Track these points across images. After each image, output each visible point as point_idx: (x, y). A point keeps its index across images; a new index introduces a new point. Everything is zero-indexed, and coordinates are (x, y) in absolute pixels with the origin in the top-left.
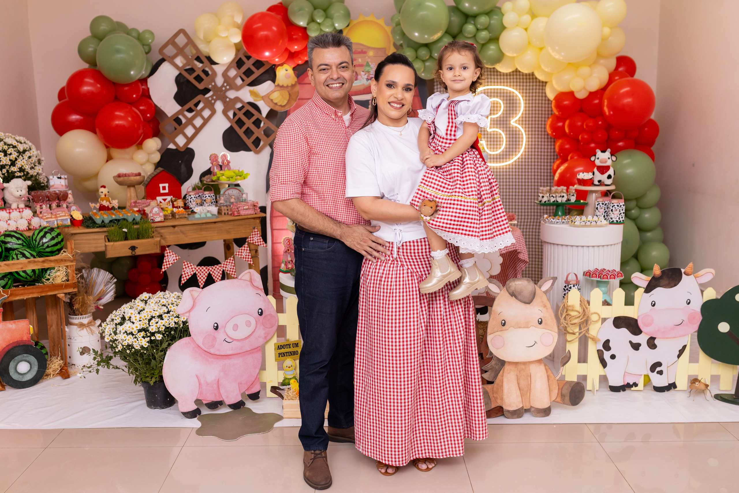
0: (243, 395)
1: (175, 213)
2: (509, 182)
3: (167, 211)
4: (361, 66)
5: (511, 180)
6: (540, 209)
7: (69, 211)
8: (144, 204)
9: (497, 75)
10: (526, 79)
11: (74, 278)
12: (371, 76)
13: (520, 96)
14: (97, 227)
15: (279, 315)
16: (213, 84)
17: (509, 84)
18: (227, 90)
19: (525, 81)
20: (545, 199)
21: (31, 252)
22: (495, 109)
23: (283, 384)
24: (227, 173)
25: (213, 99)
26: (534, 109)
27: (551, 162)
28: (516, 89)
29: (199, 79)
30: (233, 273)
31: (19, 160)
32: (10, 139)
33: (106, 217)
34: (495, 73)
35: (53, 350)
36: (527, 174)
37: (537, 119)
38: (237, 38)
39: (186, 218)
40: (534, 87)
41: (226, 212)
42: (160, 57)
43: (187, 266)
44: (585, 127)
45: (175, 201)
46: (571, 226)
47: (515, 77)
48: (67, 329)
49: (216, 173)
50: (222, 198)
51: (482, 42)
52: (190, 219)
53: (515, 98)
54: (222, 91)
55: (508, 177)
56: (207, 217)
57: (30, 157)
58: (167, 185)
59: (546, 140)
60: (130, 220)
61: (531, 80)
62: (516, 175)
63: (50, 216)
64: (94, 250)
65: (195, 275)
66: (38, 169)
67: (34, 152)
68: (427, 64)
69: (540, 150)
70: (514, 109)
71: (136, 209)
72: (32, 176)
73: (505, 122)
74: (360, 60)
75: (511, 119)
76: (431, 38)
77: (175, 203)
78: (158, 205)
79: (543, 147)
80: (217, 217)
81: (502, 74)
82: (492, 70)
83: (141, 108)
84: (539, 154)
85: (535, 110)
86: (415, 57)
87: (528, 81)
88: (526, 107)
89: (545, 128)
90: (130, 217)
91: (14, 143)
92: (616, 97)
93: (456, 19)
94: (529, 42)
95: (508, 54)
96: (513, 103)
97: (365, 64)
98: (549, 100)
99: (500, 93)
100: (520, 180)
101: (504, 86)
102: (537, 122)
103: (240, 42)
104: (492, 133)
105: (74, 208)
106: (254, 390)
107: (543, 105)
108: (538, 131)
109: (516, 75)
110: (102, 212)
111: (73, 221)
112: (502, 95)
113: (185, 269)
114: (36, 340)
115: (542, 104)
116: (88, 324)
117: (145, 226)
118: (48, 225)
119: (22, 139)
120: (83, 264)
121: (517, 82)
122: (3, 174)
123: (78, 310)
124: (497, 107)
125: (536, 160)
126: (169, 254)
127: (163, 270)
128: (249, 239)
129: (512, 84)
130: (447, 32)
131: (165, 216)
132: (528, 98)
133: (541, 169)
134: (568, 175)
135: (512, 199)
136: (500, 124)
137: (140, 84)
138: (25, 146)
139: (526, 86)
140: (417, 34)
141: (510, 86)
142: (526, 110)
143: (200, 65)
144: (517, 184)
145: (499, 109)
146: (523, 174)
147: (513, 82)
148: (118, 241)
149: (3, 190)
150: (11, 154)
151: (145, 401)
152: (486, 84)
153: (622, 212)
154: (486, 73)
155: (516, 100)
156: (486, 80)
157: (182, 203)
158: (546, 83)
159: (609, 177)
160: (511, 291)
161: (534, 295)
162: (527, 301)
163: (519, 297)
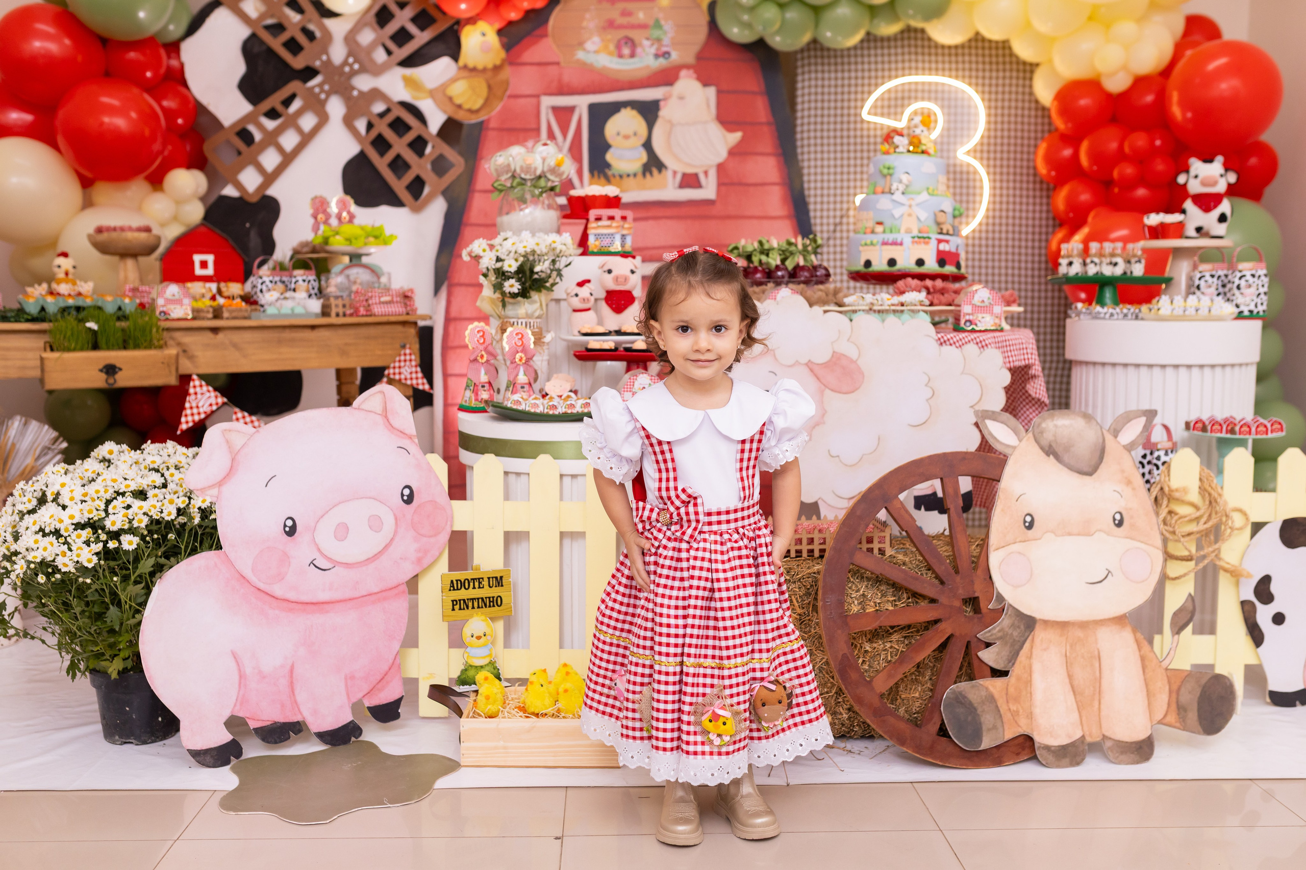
0: (356, 707)
1: (222, 307)
10: (991, 63)
12: (664, 49)
13: (976, 99)
14: (27, 321)
15: (456, 503)
16: (324, 58)
18: (354, 73)
19: (987, 67)
23: (463, 681)
25: (322, 91)
28: (970, 84)
29: (293, 46)
39: (246, 317)
41: (341, 310)
44: (1127, 149)
47: (967, 58)
50: (333, 283)
52: (253, 318)
53: (966, 103)
54: (343, 73)
56: (294, 315)
58: (210, 258)
59: (1031, 193)
60: (111, 309)
61: (1001, 67)
68: (789, 14)
69: (1018, 214)
70: (965, 125)
73: (945, 154)
74: (641, 15)
75: (958, 146)
79: (1024, 207)
81: (939, 47)
83: (165, 102)
84: (1017, 221)
87: (994, 67)
88: (989, 122)
90: (110, 303)
96: (962, 114)
97: (651, 24)
99: (936, 91)
101: (943, 75)
106: (385, 697)
107: (1026, 120)
109: (970, 54)
112: (940, 95)
115: (1023, 116)
117: (142, 320)
121: (970, 70)
125: (1011, 235)
126: (198, 390)
127: (184, 426)
128: (391, 371)
129: (960, 73)
132: (993, 104)
139: (991, 77)
141: (957, 77)
142: (989, 130)
143: (297, 18)
148: (74, 350)
151: (99, 727)
152: (907, 72)
153: (1262, 290)
154: (906, 50)
155: (969, 107)
156: (907, 65)
157: (239, 287)
158: (1033, 69)
159: (1222, 218)
160: (1045, 443)
161: (1101, 454)
162: (1086, 469)
163: (1066, 458)
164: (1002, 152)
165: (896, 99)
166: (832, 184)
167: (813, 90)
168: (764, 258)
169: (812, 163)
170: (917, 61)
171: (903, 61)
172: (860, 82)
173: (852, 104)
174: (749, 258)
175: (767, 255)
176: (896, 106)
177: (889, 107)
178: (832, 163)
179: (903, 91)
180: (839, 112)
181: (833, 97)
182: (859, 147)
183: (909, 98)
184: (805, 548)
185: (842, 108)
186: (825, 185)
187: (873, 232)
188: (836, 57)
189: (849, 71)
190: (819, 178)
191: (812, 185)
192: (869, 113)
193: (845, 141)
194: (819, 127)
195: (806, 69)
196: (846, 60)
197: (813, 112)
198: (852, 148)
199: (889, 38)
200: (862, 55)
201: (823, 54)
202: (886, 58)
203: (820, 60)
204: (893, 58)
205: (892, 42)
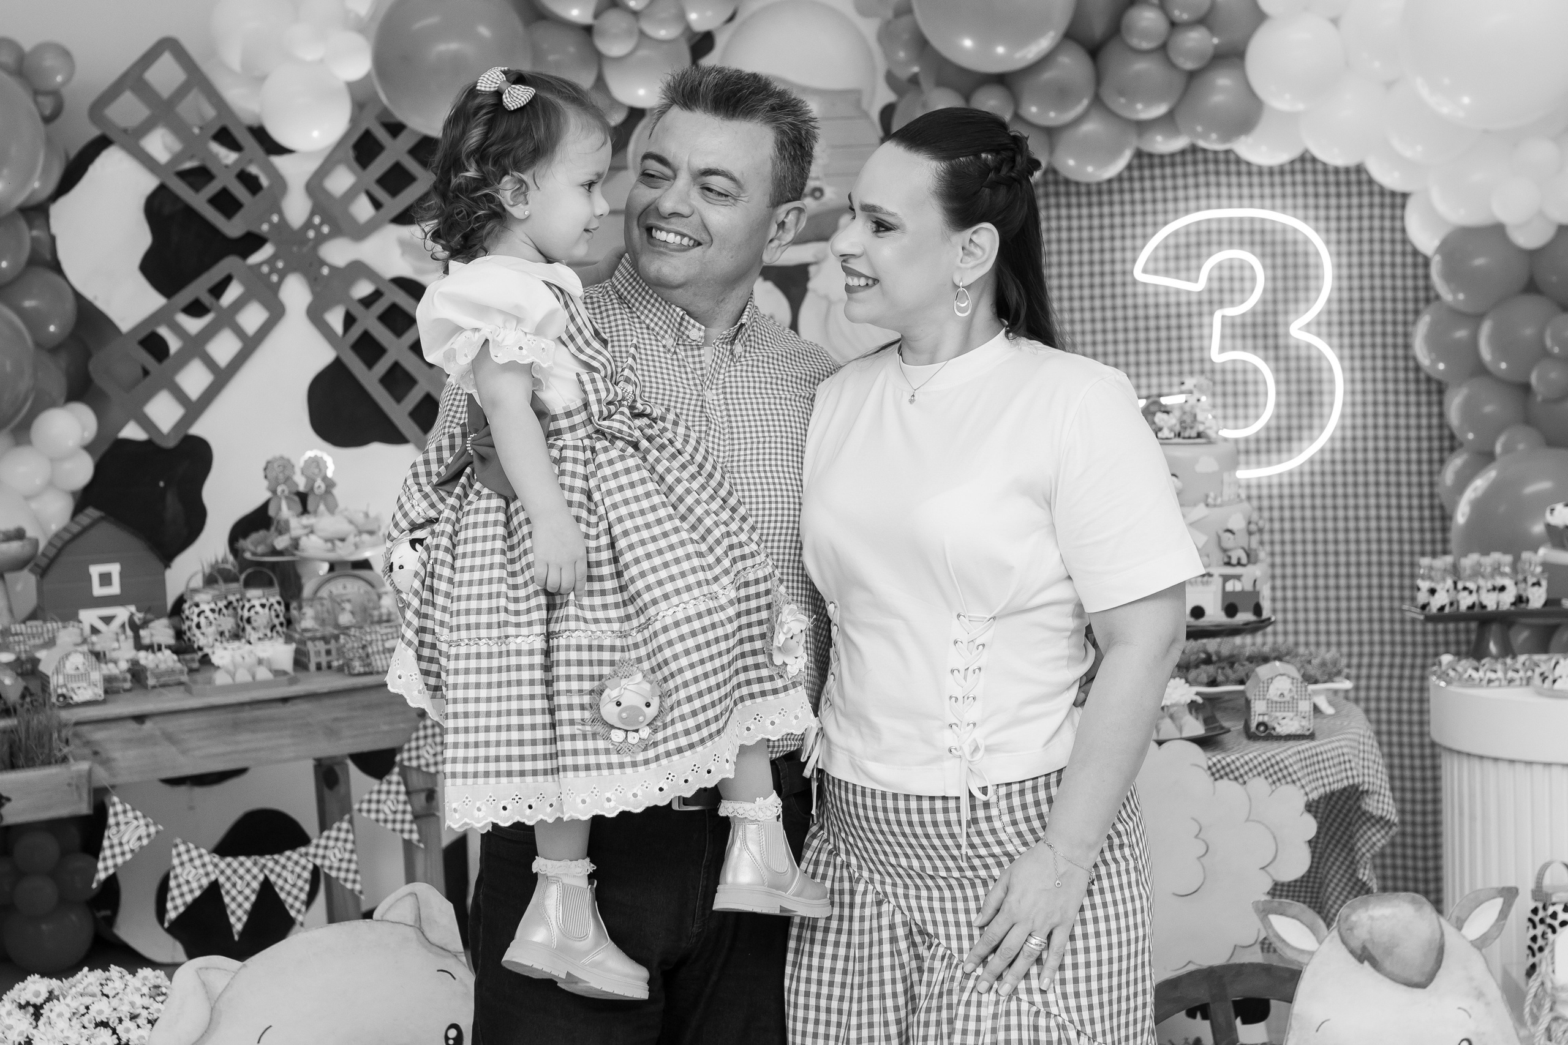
1: (144, 669)
2: (1293, 531)
3: (115, 662)
5: (1298, 525)
6: (1424, 633)
8: (33, 636)
9: (1239, 174)
10: (1338, 184)
13: (1317, 241)
16: (275, 218)
18: (322, 239)
19: (1332, 190)
20: (1440, 599)
22: (1237, 285)
24: (325, 523)
25: (273, 270)
27: (1430, 462)
28: (1306, 219)
29: (226, 203)
30: (351, 876)
34: (1233, 168)
37: (1378, 317)
38: (359, 65)
39: (181, 684)
40: (1366, 212)
41: (324, 659)
42: (94, 133)
43: (185, 857)
44: (1549, 342)
45: (145, 624)
46: (1540, 693)
47: (1299, 178)
49: (287, 522)
50: (309, 611)
51: (1189, 66)
52: (195, 688)
53: (1300, 248)
54: (305, 241)
55: (1287, 514)
56: (255, 684)
58: (115, 569)
61: (1354, 189)
62: (1313, 507)
65: (213, 891)
69: (1392, 421)
70: (1301, 283)
71: (7, 657)
73: (1270, 330)
75: (1291, 317)
76: (1019, 55)
77: (142, 633)
78: (85, 641)
80: (293, 681)
81: (1255, 169)
82: (1222, 157)
83: (28, 303)
84: (1391, 433)
87: (1343, 190)
88: (1339, 278)
89: (1407, 346)
95: (1278, 101)
96: (1296, 266)
98: (1416, 253)
99: (1252, 232)
101: (1263, 207)
102: (1378, 329)
103: (368, 76)
104: (1229, 367)
107: (1399, 271)
108: (1385, 357)
109: (1303, 173)
112: (1258, 238)
113: (179, 870)
115: (1393, 265)
117: (37, 720)
121: (1305, 195)
124: (1242, 279)
125: (1382, 456)
126: (121, 818)
127: (102, 876)
128: (406, 755)
129: (1289, 202)
131: (109, 680)
132: (1344, 248)
133: (1398, 485)
134: (1502, 509)
135: (1305, 588)
136: (1254, 337)
137: (22, 224)
139: (1339, 207)
140: (968, 42)
141: (1284, 208)
142: (1340, 289)
143: (229, 157)
145: (1247, 285)
147: (1295, 196)
152: (1203, 202)
154: (1201, 168)
155: (1306, 254)
156: (1203, 191)
157: (171, 632)
158: (1405, 196)
160: (1356, 944)
161: (1439, 954)
162: (1417, 978)
163: (1387, 965)
164: (1362, 323)
165: (1188, 246)
171: (1197, 186)
172: (1128, 220)
173: (1118, 255)
176: (1188, 257)
177: (1177, 258)
179: (1198, 233)
180: (1097, 269)
181: (1086, 246)
182: (1131, 324)
183: (1209, 244)
185: (1102, 262)
188: (1089, 194)
189: (1111, 204)
192: (1145, 270)
193: (1109, 314)
196: (1105, 198)
197: (1055, 270)
198: (1120, 325)
199: (1172, 155)
200: (1131, 179)
201: (1067, 182)
202: (1169, 183)
203: (1062, 189)
204: (1180, 182)
205: (1178, 159)
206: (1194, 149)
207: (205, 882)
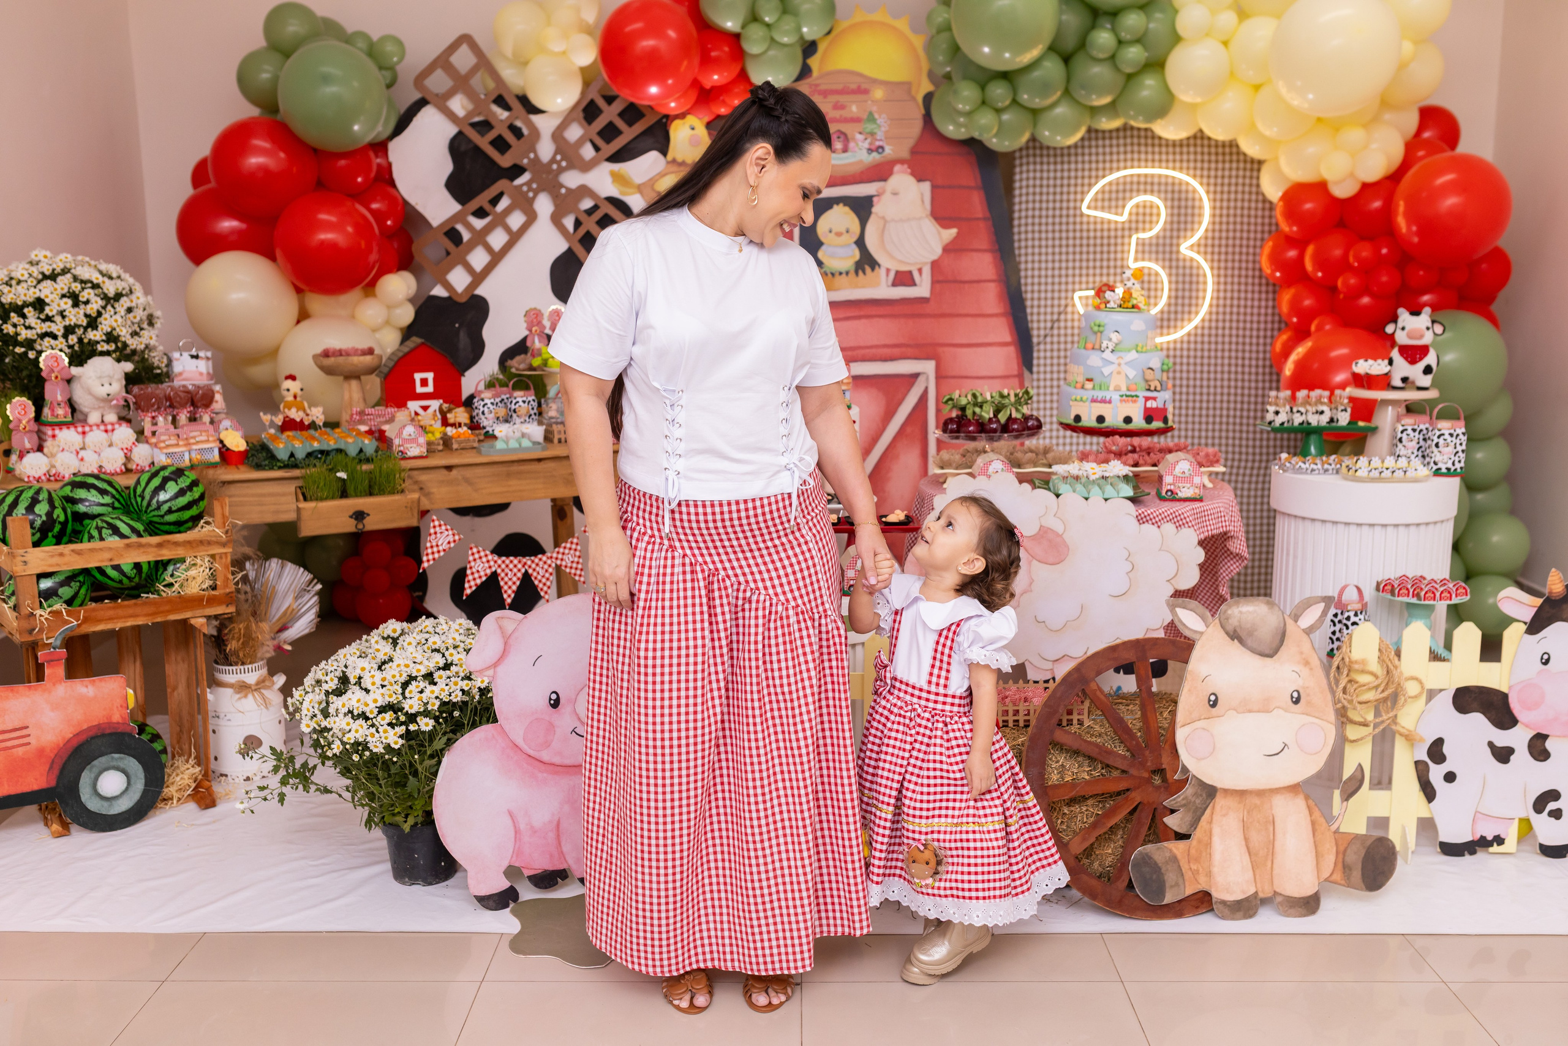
1: (451, 438)
2: (1176, 379)
3: (433, 433)
4: (857, 120)
5: (1179, 375)
7: (217, 430)
8: (379, 416)
9: (1153, 145)
10: (1217, 154)
11: (228, 583)
12: (878, 143)
13: (1201, 191)
14: (280, 468)
16: (532, 155)
17: (1178, 165)
18: (562, 170)
19: (1213, 158)
20: (1283, 418)
21: (131, 523)
22: (1148, 218)
25: (530, 189)
26: (1231, 219)
27: (1265, 337)
28: (1194, 176)
29: (501, 144)
30: (578, 572)
31: (106, 315)
32: (86, 268)
33: (298, 445)
34: (1150, 141)
35: (178, 742)
36: (1213, 361)
37: (1238, 242)
38: (587, 54)
39: (475, 448)
40: (1234, 173)
42: (417, 96)
43: (477, 556)
44: (1351, 260)
45: (450, 410)
47: (1192, 149)
48: (210, 697)
49: (539, 350)
50: (554, 406)
51: (1129, 70)
52: (483, 451)
53: (1190, 196)
54: (550, 171)
56: (522, 449)
57: (130, 310)
58: (430, 376)
59: (1257, 288)
60: (353, 451)
61: (1227, 158)
62: (1189, 364)
63: (173, 441)
64: (270, 518)
65: (493, 578)
66: (149, 336)
67: (139, 298)
68: (1005, 117)
69: (1242, 310)
70: (1189, 219)
71: (363, 428)
72: (134, 352)
73: (1168, 249)
74: (854, 108)
75: (1182, 240)
76: (1018, 60)
77: (448, 416)
79: (1249, 303)
80: (544, 449)
81: (1163, 142)
82: (1143, 133)
83: (375, 206)
84: (1242, 318)
85: (1235, 223)
86: (979, 102)
87: (1220, 158)
88: (1214, 216)
89: (1256, 262)
90: (351, 445)
91: (96, 277)
92: (1424, 194)
93: (1073, 20)
94: (1232, 74)
95: (1184, 96)
96: (1186, 207)
97: (865, 116)
98: (1265, 200)
99: (1159, 184)
100: (1198, 375)
101: (1167, 168)
102: (1237, 250)
103: (594, 64)
104: (1140, 271)
105: (226, 423)
107: (1253, 212)
108: (1240, 268)
109: (1195, 145)
110: (290, 433)
111: (226, 455)
112: (1163, 188)
113: (473, 564)
114: (140, 719)
115: (1249, 208)
116: (258, 683)
117: (386, 466)
118: (169, 461)
119: (113, 269)
120: (247, 550)
121: (1195, 161)
122: (71, 347)
123: (235, 653)
124: (1151, 215)
125: (1234, 332)
126: (437, 529)
127: (426, 565)
129: (1185, 165)
130: (1052, 48)
131: (429, 444)
132: (1218, 196)
133: (1244, 351)
134: (1315, 364)
135: (1184, 416)
136: (1157, 252)
137: (371, 155)
138: (120, 285)
139: (1216, 169)
140: (986, 50)
141: (1181, 169)
142: (1214, 223)
143: (503, 114)
144: (1191, 383)
145: (1154, 218)
146: (1206, 361)
147: (1188, 161)
148: (326, 499)
149: (69, 381)
150: (87, 302)
151: (388, 866)
152: (1129, 164)
153: (1459, 448)
154: (1129, 141)
155: (1194, 199)
156: (1129, 156)
157: (466, 415)
158: (1260, 163)
159: (1428, 370)
160: (1230, 628)
161: (1282, 637)
162: (1267, 652)
163: (1249, 642)
164: (1227, 246)
165: (1117, 191)
166: (1050, 280)
167: (1031, 182)
168: (977, 410)
169: (1030, 258)
170: (1139, 152)
171: (1125, 153)
172: (1080, 174)
173: (1072, 197)
174: (963, 409)
175: (981, 407)
176: (1117, 199)
177: (1110, 200)
178: (1050, 258)
179: (1125, 184)
180: (1057, 205)
181: (1051, 190)
182: (1078, 242)
183: (1131, 191)
184: (1011, 718)
185: (1061, 201)
186: (1043, 280)
187: (1083, 387)
188: (1055, 156)
189: (1069, 162)
190: (1036, 273)
191: (1029, 281)
192: (1089, 207)
193: (1064, 235)
194: (1037, 220)
195: (1024, 160)
197: (1030, 205)
198: (1071, 242)
199: (1111, 131)
200: (1083, 147)
201: (1041, 148)
202: (1108, 150)
203: (1038, 152)
204: (1115, 150)
205: (1114, 134)
206: (1125, 128)
207: (488, 572)
